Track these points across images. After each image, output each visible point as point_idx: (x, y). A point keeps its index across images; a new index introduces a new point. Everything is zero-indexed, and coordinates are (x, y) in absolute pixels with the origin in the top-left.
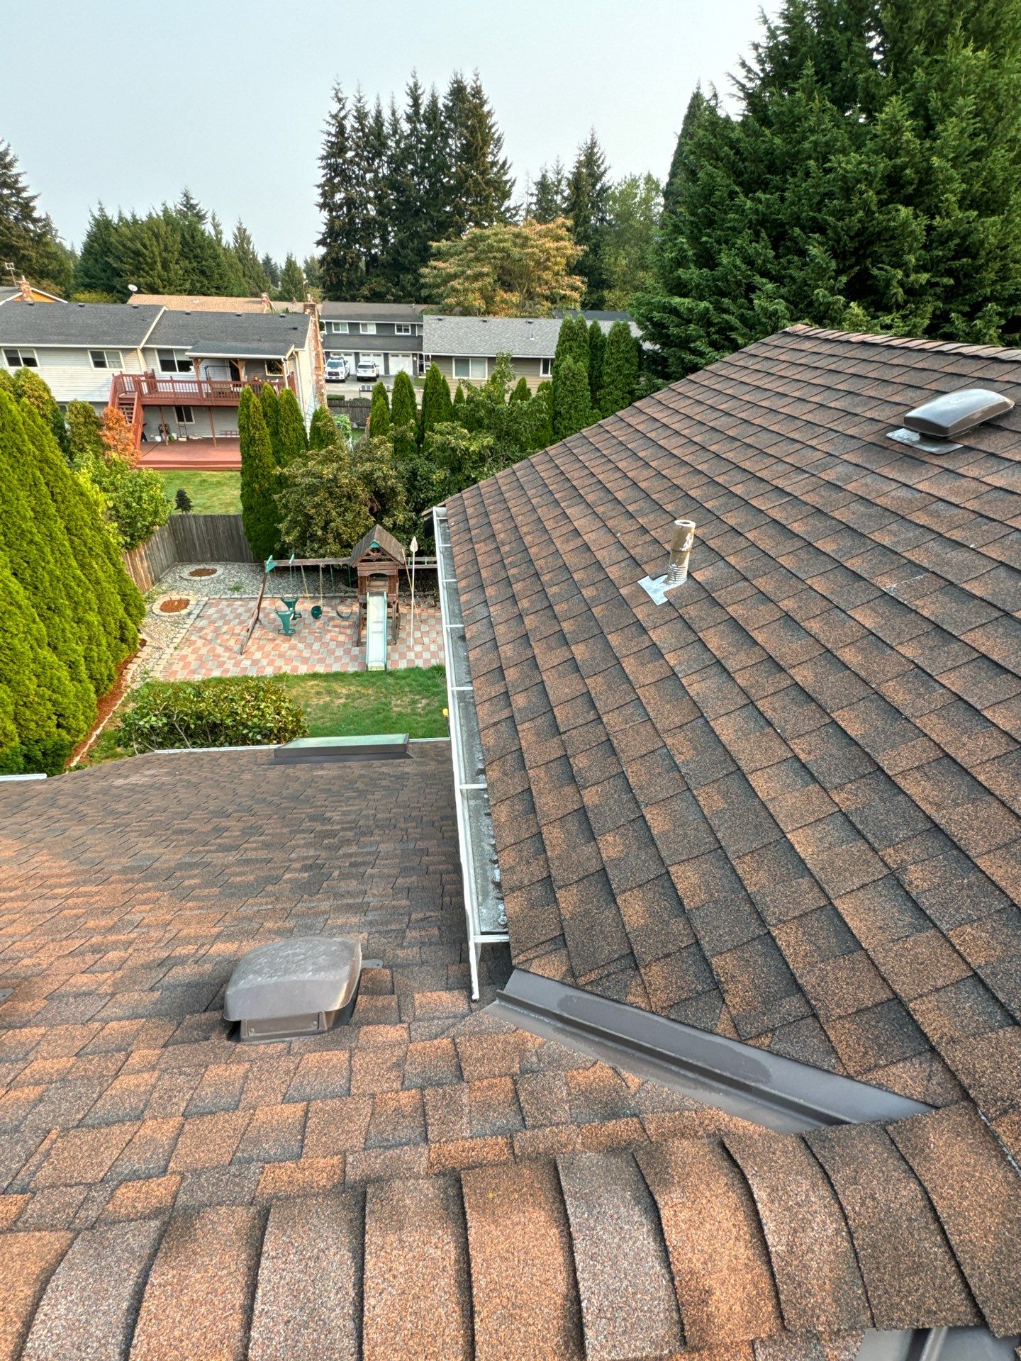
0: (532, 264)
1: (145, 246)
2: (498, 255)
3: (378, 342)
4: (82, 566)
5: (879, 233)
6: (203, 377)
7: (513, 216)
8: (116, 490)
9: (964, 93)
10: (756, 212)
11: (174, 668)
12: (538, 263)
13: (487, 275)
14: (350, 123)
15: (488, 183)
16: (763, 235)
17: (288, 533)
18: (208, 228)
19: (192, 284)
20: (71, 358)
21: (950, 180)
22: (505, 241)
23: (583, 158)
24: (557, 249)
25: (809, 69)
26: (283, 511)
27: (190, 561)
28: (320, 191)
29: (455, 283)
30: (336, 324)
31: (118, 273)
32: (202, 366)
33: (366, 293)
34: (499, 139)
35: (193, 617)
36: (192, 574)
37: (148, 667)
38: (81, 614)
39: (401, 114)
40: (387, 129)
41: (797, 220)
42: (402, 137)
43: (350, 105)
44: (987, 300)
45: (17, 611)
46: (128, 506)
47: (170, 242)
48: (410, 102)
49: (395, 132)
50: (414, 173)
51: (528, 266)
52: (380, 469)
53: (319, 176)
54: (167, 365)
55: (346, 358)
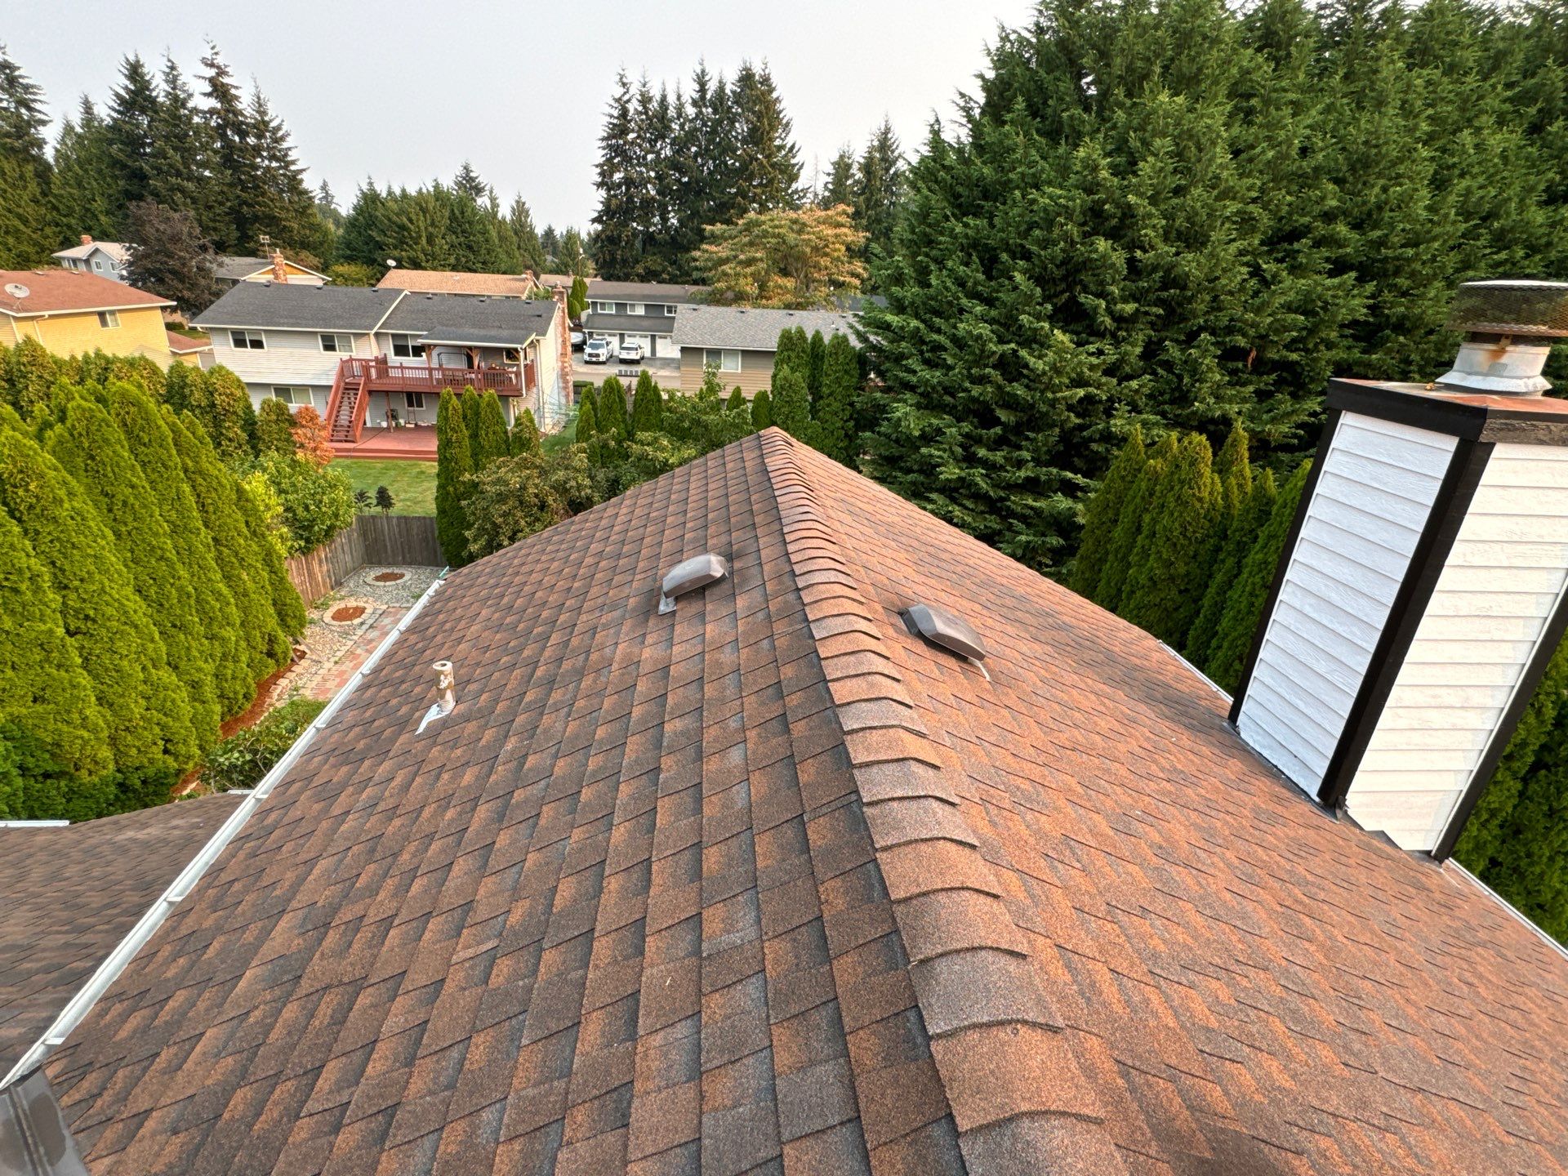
0: (808, 250)
1: (411, 221)
2: (773, 241)
3: (646, 323)
4: (227, 577)
5: (1084, 263)
6: (435, 364)
7: (800, 198)
8: (296, 492)
9: (1164, 135)
10: (966, 236)
11: (329, 685)
12: (816, 249)
13: (761, 260)
14: (634, 106)
15: (773, 166)
16: (974, 257)
17: (475, 541)
18: (483, 201)
19: (457, 259)
20: (299, 341)
21: (1150, 216)
22: (781, 227)
23: (876, 143)
24: (837, 236)
25: (1020, 104)
26: (472, 518)
27: (380, 564)
28: (598, 170)
29: (726, 268)
30: (603, 304)
31: (380, 246)
32: (435, 353)
33: (641, 271)
34: (787, 124)
35: (365, 627)
36: (377, 579)
37: (300, 683)
38: (216, 629)
39: (686, 98)
40: (672, 112)
41: (1007, 248)
42: (687, 119)
43: (634, 90)
44: (1201, 329)
45: (133, 632)
46: (307, 508)
47: (437, 218)
48: (697, 87)
49: (679, 116)
50: (696, 155)
51: (804, 253)
52: (575, 478)
53: (599, 156)
54: (401, 350)
55: (609, 339)
